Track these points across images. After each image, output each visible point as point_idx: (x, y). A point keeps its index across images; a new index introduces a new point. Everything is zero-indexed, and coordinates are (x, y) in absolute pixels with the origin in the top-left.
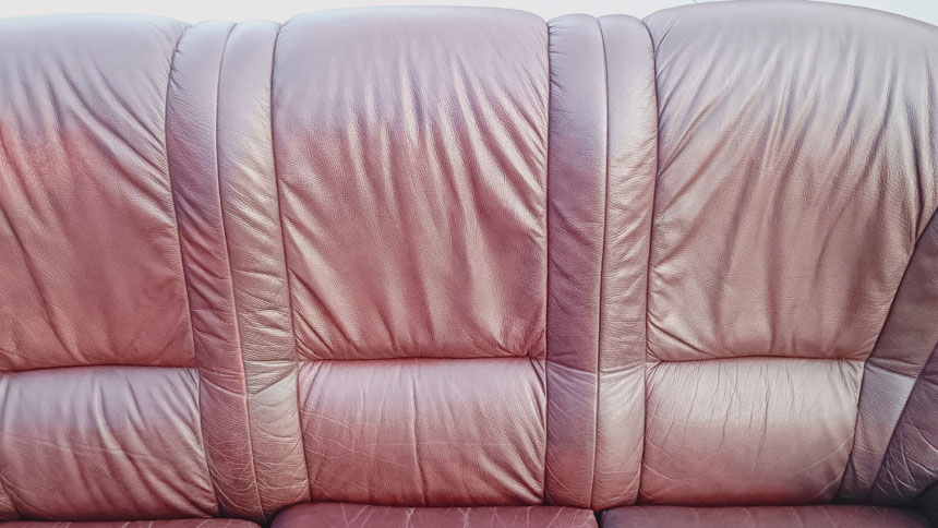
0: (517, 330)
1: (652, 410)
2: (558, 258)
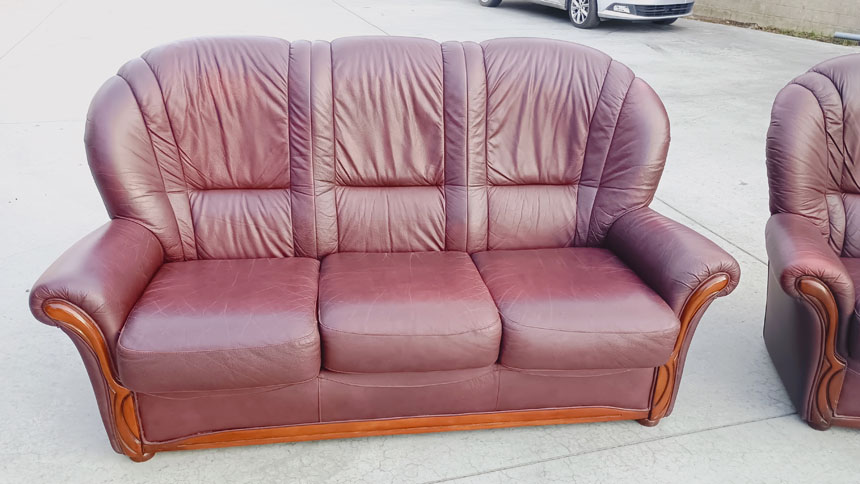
0: (432, 170)
1: (491, 204)
2: (449, 135)
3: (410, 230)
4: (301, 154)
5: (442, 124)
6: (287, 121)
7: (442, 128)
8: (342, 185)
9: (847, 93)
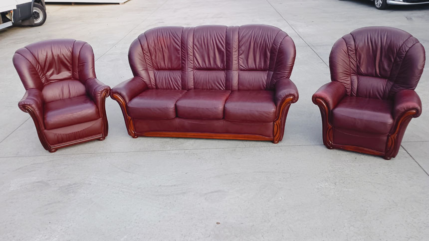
0: (222, 65)
2: (227, 55)
3: (215, 84)
4: (184, 60)
5: (225, 51)
6: (181, 51)
8: (195, 69)
9: (356, 40)
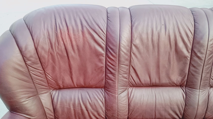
0: (180, 79)
2: (193, 63)
3: (166, 110)
4: (111, 73)
5: (189, 56)
6: (104, 55)
7: (189, 59)
8: (131, 87)
